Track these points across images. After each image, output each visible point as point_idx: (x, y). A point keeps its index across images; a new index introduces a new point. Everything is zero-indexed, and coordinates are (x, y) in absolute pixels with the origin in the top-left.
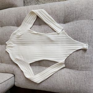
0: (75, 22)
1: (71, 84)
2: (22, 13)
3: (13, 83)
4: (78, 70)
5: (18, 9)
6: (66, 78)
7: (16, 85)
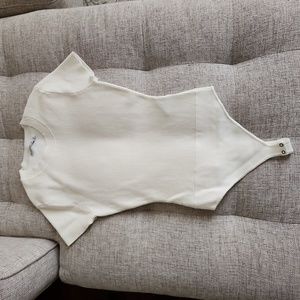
0: (270, 59)
1: (259, 271)
2: (84, 28)
3: (54, 273)
4: (282, 221)
5: (68, 13)
6: (242, 251)
7: (63, 279)
